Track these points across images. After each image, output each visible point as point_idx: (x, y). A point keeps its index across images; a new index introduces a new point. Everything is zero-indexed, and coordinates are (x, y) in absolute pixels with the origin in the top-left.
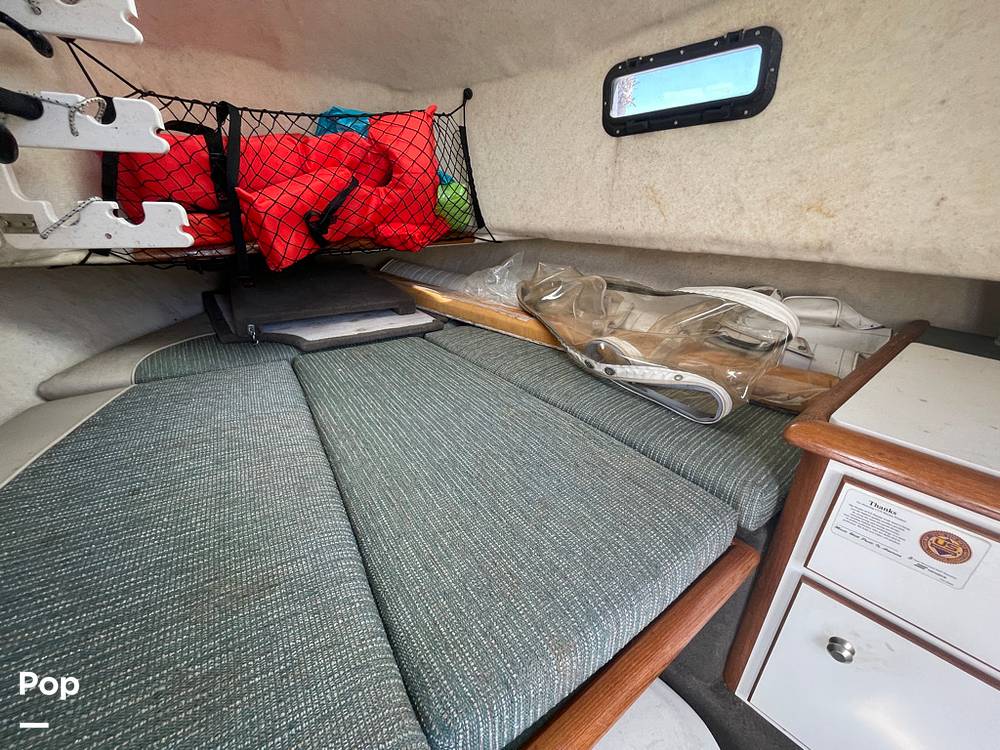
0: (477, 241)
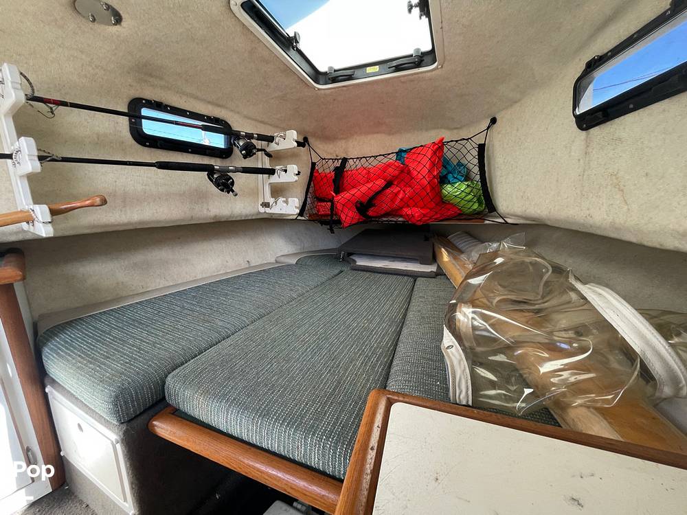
0: (487, 222)
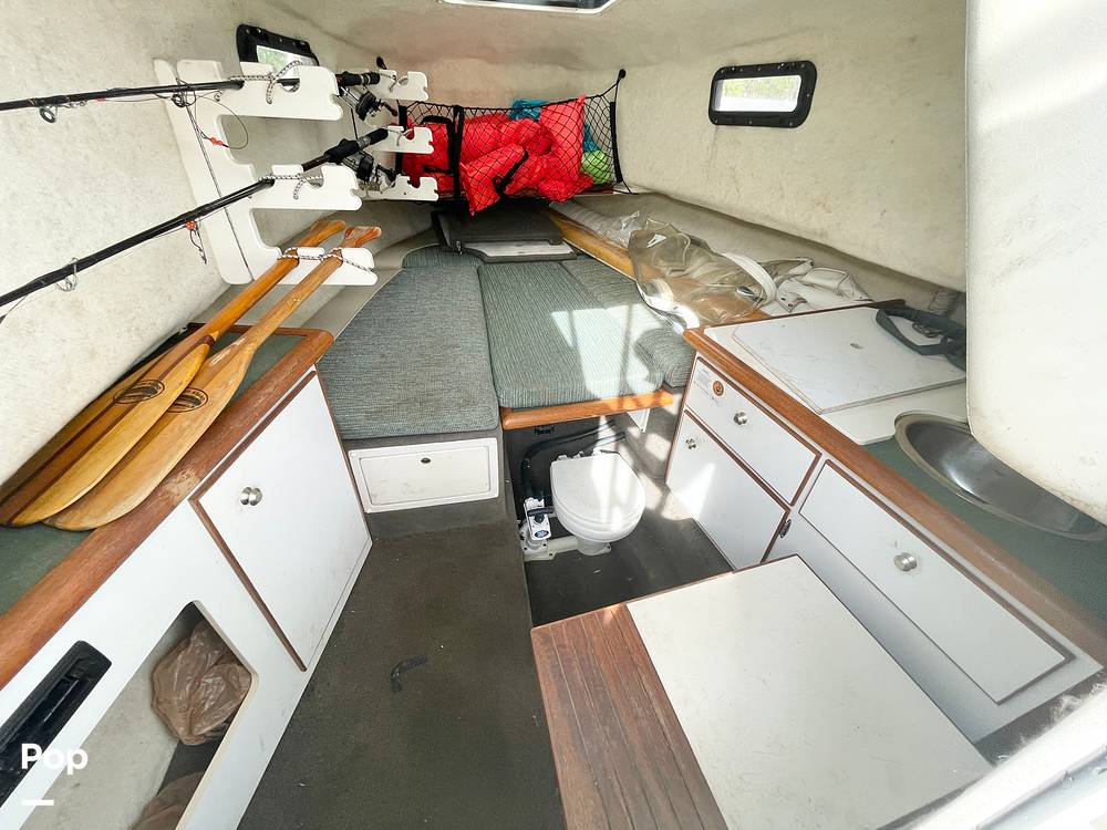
0: (615, 193)
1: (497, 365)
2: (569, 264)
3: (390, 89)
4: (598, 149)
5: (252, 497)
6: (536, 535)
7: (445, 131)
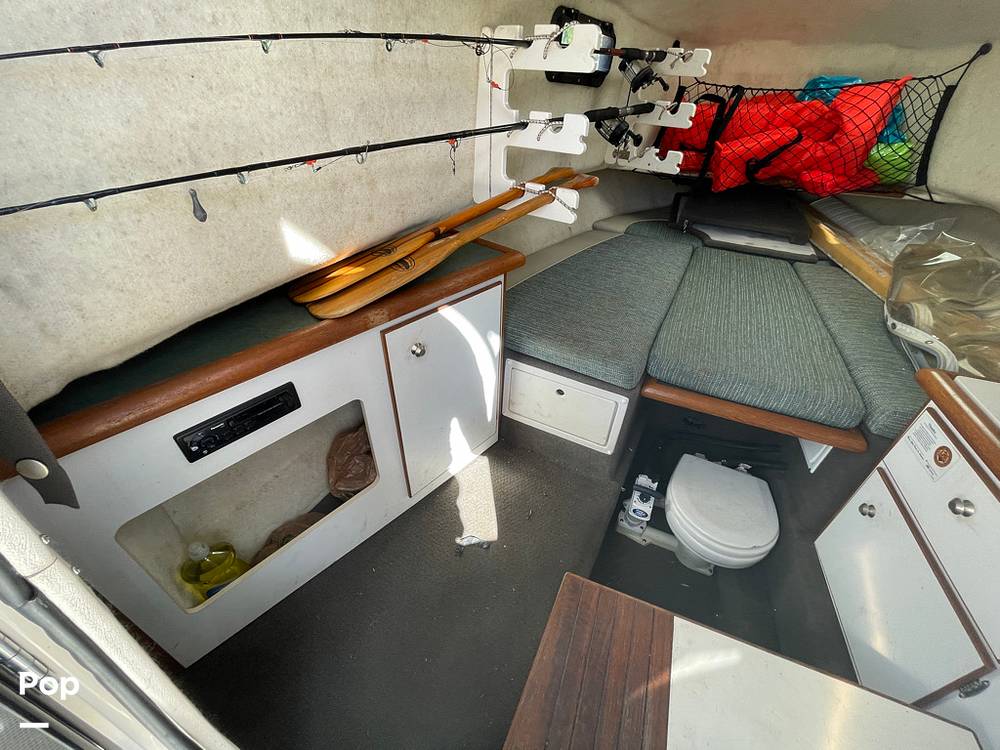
0: (906, 197)
1: (663, 334)
2: (802, 267)
3: (672, 66)
4: (903, 141)
5: (419, 351)
6: (634, 511)
7: (715, 110)
